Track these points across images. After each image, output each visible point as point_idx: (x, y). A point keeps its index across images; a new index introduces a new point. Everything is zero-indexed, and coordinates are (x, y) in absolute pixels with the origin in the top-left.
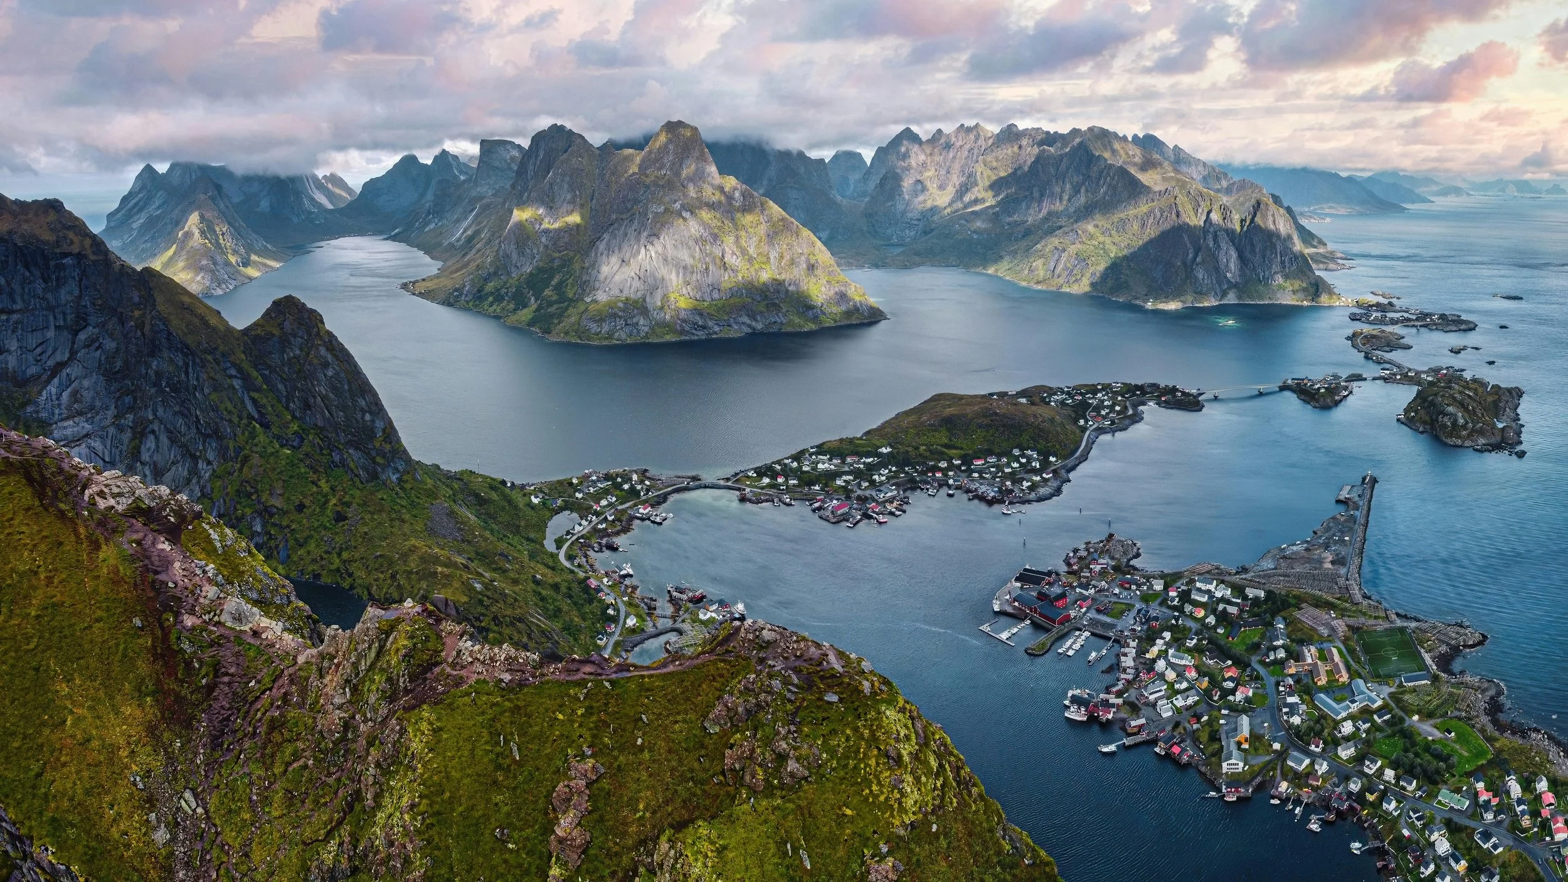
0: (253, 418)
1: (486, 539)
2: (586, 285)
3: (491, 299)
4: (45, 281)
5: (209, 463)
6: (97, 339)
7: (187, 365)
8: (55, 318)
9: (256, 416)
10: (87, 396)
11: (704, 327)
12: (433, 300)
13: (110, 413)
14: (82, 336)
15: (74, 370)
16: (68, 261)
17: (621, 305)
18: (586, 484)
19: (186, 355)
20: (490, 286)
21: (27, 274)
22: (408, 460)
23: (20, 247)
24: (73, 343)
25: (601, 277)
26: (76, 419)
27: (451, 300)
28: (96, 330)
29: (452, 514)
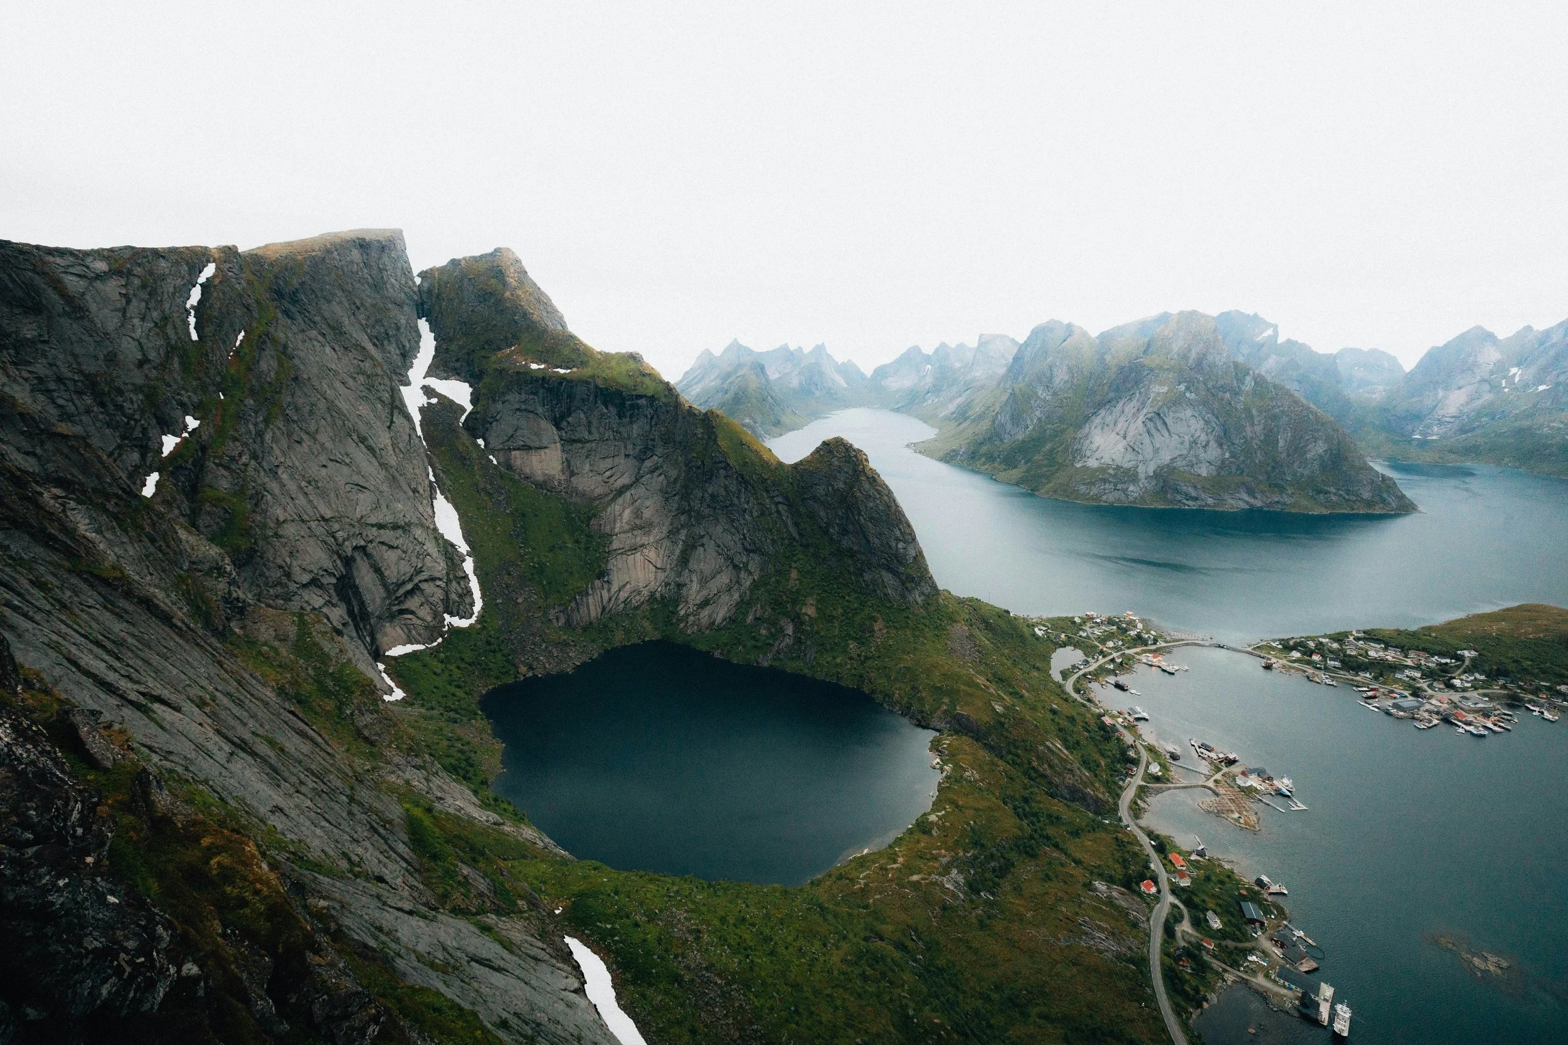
0: (794, 539)
1: (1003, 664)
2: (1078, 454)
3: (983, 459)
4: (620, 418)
5: (750, 573)
6: (662, 467)
7: (740, 491)
8: (625, 447)
9: (797, 538)
10: (647, 514)
11: (1196, 499)
12: (932, 456)
13: (664, 528)
14: (648, 464)
15: (640, 491)
16: (643, 402)
17: (1111, 471)
18: (1088, 625)
19: (740, 483)
20: (984, 449)
21: (605, 411)
22: (934, 587)
23: (601, 389)
24: (639, 469)
25: (1094, 446)
26: (635, 533)
27: (949, 458)
28: (661, 460)
29: (971, 637)
